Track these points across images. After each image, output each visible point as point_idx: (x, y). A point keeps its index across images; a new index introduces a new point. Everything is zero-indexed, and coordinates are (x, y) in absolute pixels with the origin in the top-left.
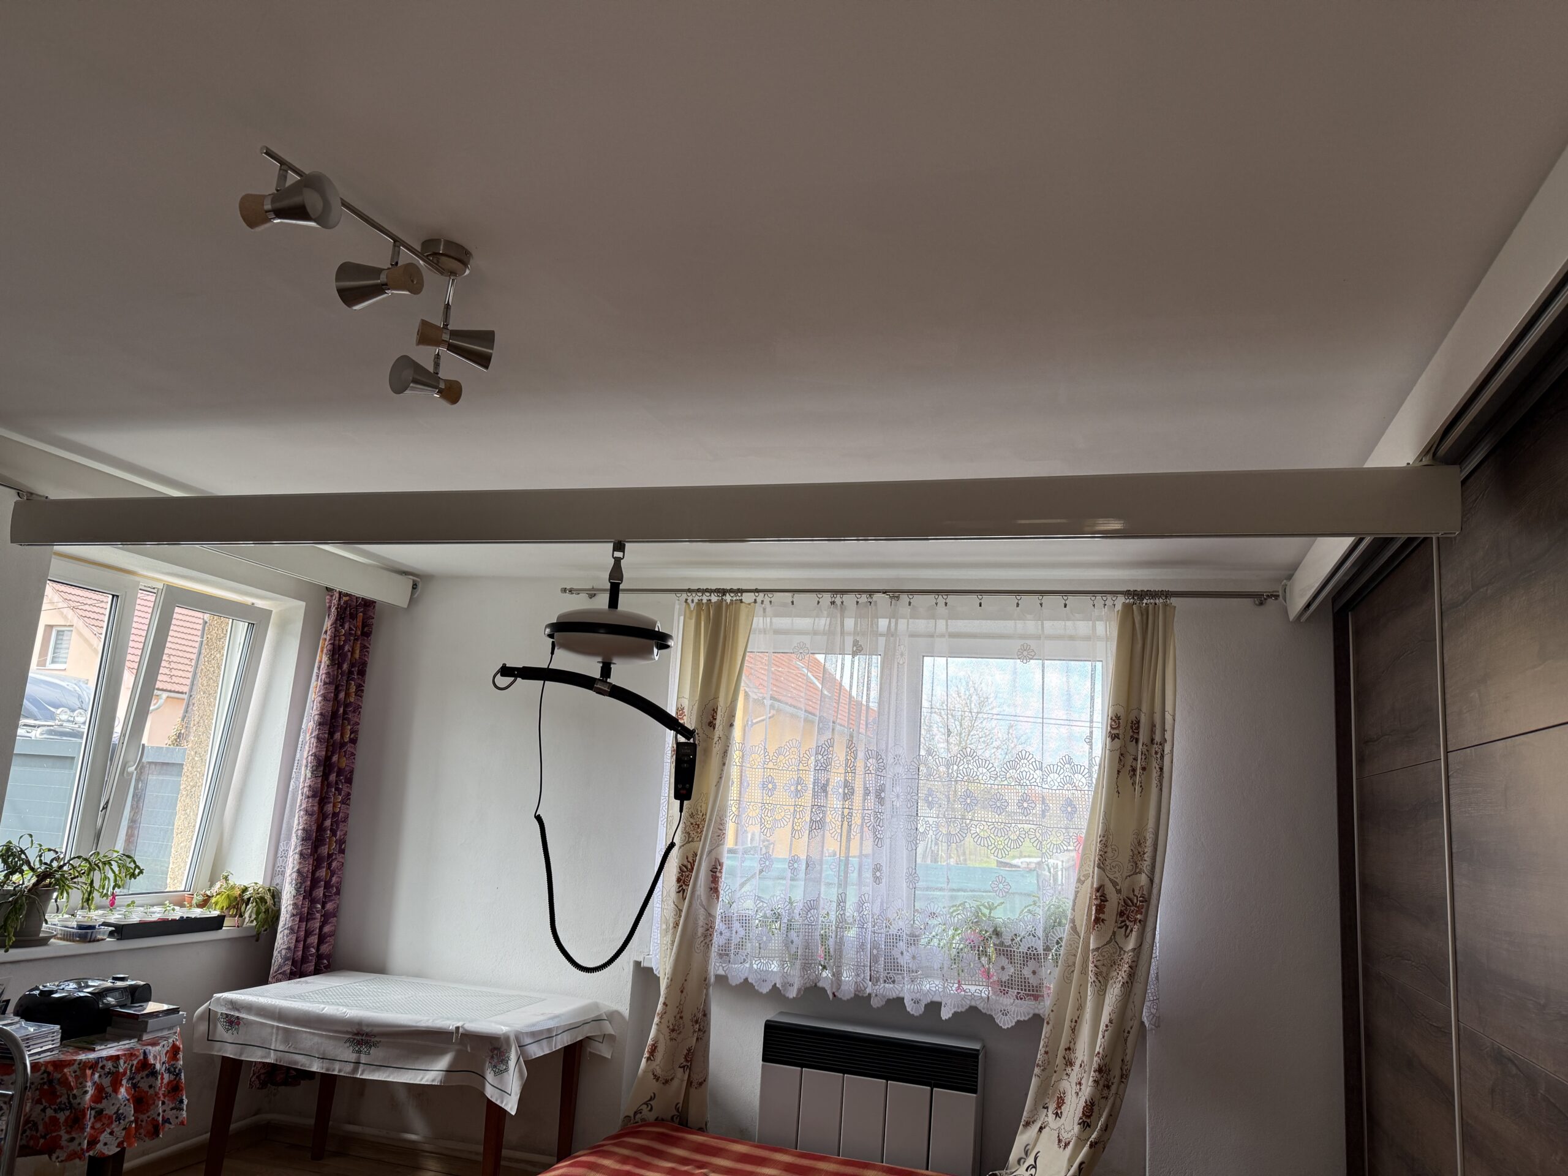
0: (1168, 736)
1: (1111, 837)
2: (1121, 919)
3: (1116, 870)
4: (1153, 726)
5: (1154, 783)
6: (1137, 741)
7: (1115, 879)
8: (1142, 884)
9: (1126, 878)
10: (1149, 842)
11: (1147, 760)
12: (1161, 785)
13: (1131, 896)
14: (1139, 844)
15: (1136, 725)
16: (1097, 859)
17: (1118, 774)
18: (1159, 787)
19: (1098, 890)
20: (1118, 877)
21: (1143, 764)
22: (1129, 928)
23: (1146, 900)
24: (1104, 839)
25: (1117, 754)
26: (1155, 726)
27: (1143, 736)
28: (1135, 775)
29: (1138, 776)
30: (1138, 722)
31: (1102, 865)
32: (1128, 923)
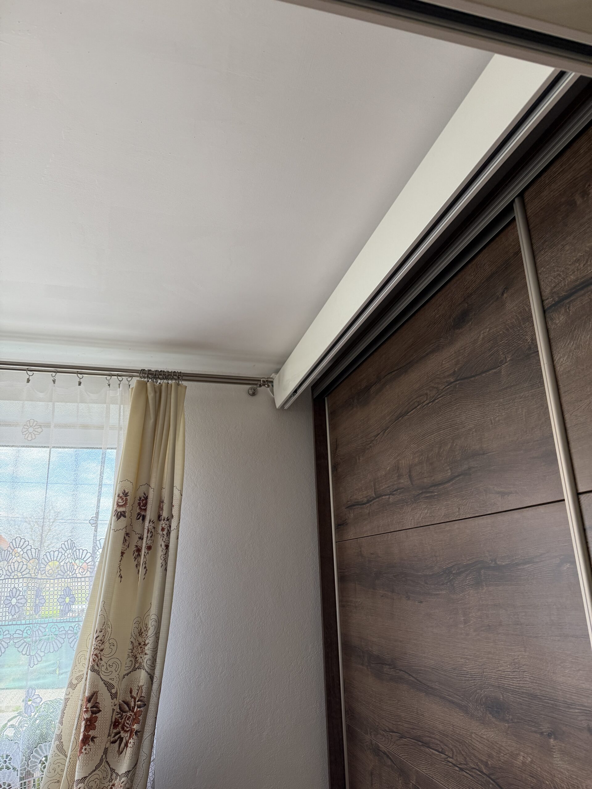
0: (175, 512)
1: (109, 630)
2: (115, 731)
3: (113, 669)
4: (161, 502)
5: (159, 562)
6: (144, 518)
7: (110, 681)
8: (141, 684)
9: (124, 677)
10: (151, 632)
11: (153, 538)
12: (166, 564)
13: (128, 699)
14: (140, 634)
15: (143, 502)
16: (91, 659)
17: (122, 556)
18: (164, 567)
19: (89, 700)
20: (114, 677)
21: (149, 542)
22: (124, 741)
23: (145, 704)
24: (101, 634)
25: (123, 533)
26: (163, 502)
27: (150, 514)
28: (139, 555)
29: (142, 556)
30: (146, 498)
31: (96, 667)
32: (122, 734)
